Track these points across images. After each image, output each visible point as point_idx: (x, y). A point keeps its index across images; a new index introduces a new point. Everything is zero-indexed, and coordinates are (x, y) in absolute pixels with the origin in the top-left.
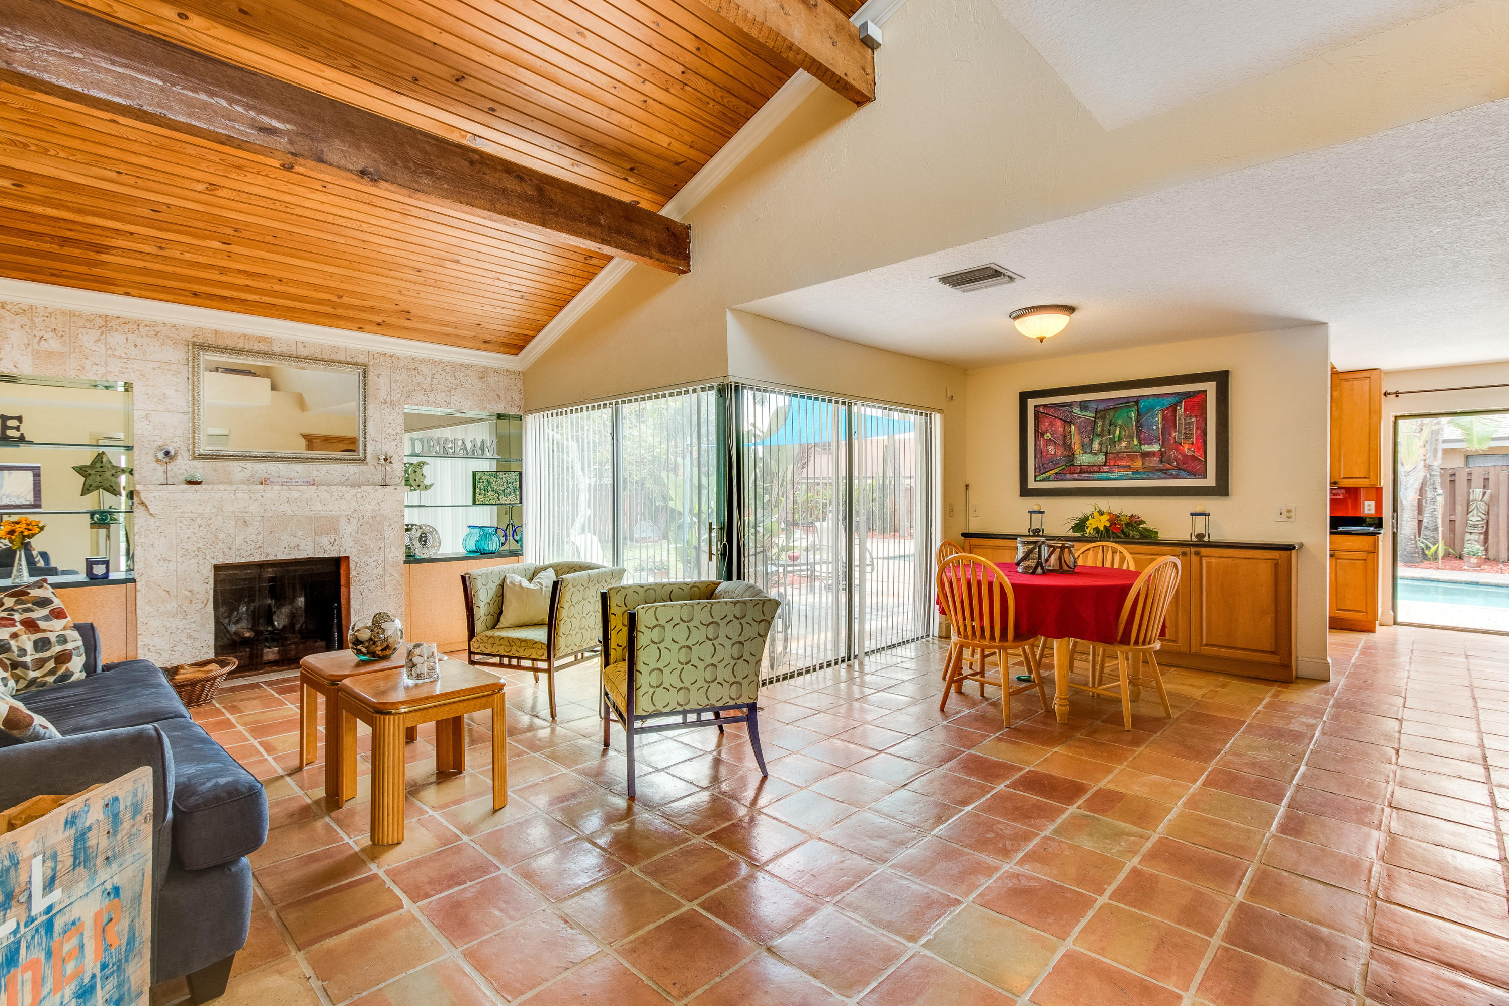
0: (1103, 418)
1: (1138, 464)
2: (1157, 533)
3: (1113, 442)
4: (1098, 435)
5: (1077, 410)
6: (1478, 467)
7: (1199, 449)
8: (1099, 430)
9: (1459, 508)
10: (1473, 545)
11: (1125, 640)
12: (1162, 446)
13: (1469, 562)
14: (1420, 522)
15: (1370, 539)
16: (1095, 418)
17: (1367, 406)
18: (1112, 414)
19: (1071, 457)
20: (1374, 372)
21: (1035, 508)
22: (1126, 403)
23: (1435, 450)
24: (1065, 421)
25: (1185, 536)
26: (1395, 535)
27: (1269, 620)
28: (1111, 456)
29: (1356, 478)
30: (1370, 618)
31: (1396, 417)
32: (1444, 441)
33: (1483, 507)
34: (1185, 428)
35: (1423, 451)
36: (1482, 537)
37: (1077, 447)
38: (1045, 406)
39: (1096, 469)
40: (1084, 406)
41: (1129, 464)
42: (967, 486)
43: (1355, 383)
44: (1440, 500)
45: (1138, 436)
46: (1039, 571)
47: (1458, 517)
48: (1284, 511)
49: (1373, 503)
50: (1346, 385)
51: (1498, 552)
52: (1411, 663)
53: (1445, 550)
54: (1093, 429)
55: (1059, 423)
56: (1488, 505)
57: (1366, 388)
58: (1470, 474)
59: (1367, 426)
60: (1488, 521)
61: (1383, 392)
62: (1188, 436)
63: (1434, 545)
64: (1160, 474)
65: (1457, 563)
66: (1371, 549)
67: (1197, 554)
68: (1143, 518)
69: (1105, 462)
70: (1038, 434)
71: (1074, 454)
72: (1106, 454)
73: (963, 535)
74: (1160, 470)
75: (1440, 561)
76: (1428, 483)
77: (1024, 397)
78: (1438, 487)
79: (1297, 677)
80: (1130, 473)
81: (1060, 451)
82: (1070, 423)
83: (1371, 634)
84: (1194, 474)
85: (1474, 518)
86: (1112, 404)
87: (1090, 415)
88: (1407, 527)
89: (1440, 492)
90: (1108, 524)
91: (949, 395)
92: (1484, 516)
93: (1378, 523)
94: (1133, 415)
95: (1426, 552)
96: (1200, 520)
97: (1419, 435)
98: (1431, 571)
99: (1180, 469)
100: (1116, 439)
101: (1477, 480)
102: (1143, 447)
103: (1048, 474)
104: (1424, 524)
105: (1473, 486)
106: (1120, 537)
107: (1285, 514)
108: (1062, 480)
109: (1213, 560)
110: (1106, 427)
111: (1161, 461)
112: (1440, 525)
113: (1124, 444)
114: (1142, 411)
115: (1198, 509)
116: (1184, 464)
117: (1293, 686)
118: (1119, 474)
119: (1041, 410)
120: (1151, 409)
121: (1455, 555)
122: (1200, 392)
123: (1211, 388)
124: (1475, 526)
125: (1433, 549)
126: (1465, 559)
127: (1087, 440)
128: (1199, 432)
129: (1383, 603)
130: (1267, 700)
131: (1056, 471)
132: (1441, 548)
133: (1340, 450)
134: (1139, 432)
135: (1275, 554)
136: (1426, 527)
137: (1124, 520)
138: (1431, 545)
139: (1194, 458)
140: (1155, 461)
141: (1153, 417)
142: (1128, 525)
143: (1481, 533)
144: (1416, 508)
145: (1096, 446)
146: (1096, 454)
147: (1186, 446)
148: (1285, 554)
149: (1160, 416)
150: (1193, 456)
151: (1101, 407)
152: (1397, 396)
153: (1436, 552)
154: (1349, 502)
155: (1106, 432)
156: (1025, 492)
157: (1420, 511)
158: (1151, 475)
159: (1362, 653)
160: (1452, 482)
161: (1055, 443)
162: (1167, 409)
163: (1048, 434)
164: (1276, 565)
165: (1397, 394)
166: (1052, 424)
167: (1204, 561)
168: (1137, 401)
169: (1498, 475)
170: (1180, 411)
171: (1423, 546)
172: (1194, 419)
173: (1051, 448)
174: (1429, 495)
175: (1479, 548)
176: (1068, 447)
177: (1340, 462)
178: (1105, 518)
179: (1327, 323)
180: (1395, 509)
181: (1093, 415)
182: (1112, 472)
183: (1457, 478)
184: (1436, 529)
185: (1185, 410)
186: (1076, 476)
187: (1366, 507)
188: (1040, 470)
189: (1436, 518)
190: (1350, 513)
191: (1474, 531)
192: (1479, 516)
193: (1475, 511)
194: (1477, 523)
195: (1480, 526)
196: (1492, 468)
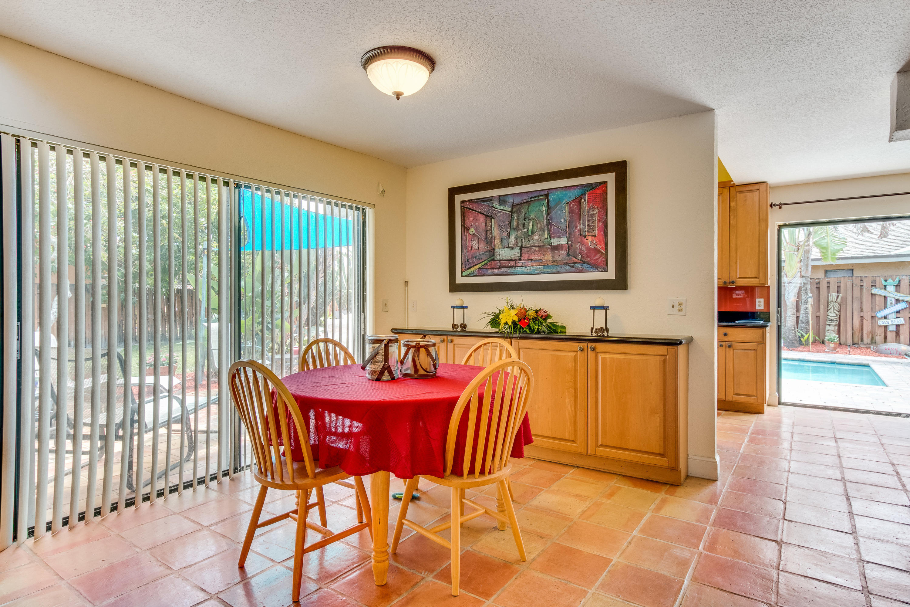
0: (519, 212)
1: (548, 258)
2: (564, 327)
3: (527, 236)
4: (514, 229)
5: (496, 205)
6: (833, 278)
7: (600, 242)
8: (515, 224)
9: (822, 307)
10: (831, 334)
11: (457, 471)
12: (569, 239)
13: (828, 346)
14: (798, 317)
15: (759, 331)
16: (512, 212)
17: (757, 214)
18: (526, 208)
19: (492, 251)
20: (762, 185)
21: (458, 303)
22: (536, 197)
23: (807, 265)
24: (487, 216)
25: (586, 331)
26: (779, 327)
27: (657, 420)
28: (525, 251)
29: (749, 278)
30: (759, 401)
31: (780, 227)
32: (813, 260)
33: (837, 306)
34: (589, 220)
35: (799, 265)
36: (837, 328)
37: (496, 242)
38: (470, 201)
39: (512, 263)
40: (502, 200)
41: (541, 258)
42: (407, 282)
43: (748, 194)
44: (810, 301)
45: (548, 229)
46: (386, 377)
47: (822, 313)
48: (676, 304)
49: (762, 300)
50: (740, 196)
51: (846, 339)
52: (791, 450)
53: (814, 337)
54: (510, 224)
55: (481, 218)
56: (840, 305)
57: (756, 199)
58: (828, 283)
59: (757, 232)
60: (840, 316)
61: (769, 203)
62: (591, 228)
63: (806, 334)
64: (567, 267)
65: (821, 347)
66: (760, 340)
67: (594, 349)
68: (550, 313)
69: (521, 256)
70: (465, 229)
71: (494, 249)
72: (521, 248)
73: (392, 330)
74: (567, 264)
75: (810, 346)
76: (803, 289)
77: (453, 192)
78: (809, 292)
79: (688, 477)
80: (541, 267)
81: (482, 245)
82: (491, 217)
83: (760, 416)
84: (596, 267)
85: (832, 314)
86: (526, 197)
87: (508, 208)
88: (789, 321)
89: (810, 295)
90: (516, 319)
91: (381, 189)
92: (838, 313)
93: (766, 317)
94: (544, 209)
95: (802, 339)
96: (600, 314)
97: (796, 253)
98: (805, 353)
99: (584, 263)
100: (530, 233)
101: (833, 287)
102: (553, 240)
103: (472, 270)
104: (800, 319)
105: (830, 291)
106: (525, 332)
107: (677, 307)
108: (484, 275)
109: (608, 356)
110: (521, 221)
111: (568, 255)
112: (810, 319)
113: (536, 237)
114: (552, 204)
115: (597, 303)
116: (587, 257)
117: (680, 491)
118: (532, 268)
119: (466, 205)
120: (559, 202)
121: (819, 341)
122: (601, 183)
123: (610, 178)
124: (832, 320)
125: (806, 337)
126: (826, 344)
127: (505, 234)
128: (601, 224)
129: (770, 387)
130: (649, 515)
131: (479, 266)
132: (811, 336)
133: (736, 253)
134: (549, 225)
135: (662, 350)
136: (802, 321)
137: (531, 314)
138: (805, 334)
139: (596, 251)
140: (562, 255)
141: (561, 209)
142: (535, 319)
143: (836, 325)
144: (795, 307)
145: (512, 240)
146: (513, 248)
147: (590, 239)
148: (672, 349)
149: (567, 209)
150: (595, 249)
151: (517, 200)
152: (780, 208)
153: (808, 339)
154: (748, 300)
155: (521, 226)
156: (454, 288)
157: (798, 310)
158: (559, 269)
159: (751, 440)
160: (818, 288)
161: (479, 238)
162: (573, 201)
163: (473, 229)
164: (664, 361)
165: (780, 206)
166: (475, 219)
167: (600, 356)
168: (547, 194)
169: (846, 283)
170: (585, 203)
171: (800, 335)
172: (596, 211)
173: (475, 243)
174: (803, 298)
175: (834, 335)
176: (489, 241)
177: (736, 264)
178: (513, 312)
179: (712, 110)
180: (779, 305)
181: (510, 209)
182: (526, 267)
183: (821, 285)
184: (808, 323)
185: (589, 202)
186: (496, 271)
187: (757, 304)
188: (466, 265)
189: (808, 314)
190: (748, 309)
191: (831, 324)
192: (835, 313)
193: (832, 309)
194: (834, 318)
195: (835, 320)
196: (842, 279)
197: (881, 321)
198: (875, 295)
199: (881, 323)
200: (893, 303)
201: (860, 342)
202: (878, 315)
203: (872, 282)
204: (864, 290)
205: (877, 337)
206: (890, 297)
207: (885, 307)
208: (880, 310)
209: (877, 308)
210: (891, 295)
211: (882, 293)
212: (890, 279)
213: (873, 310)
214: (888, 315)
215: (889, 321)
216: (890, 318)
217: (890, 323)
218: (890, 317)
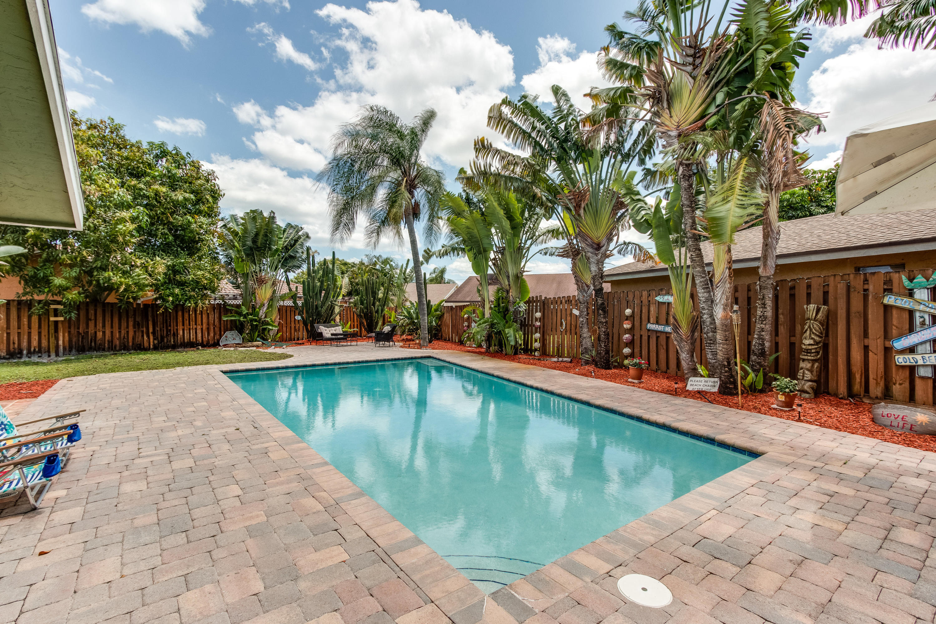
124: (808, 352)
191: (806, 357)
192: (812, 338)
193: (808, 332)
194: (810, 347)
195: (813, 351)
196: (832, 278)
197: (902, 357)
198: (891, 307)
199: (900, 360)
200: (927, 323)
201: (862, 393)
202: (895, 345)
203: (884, 284)
204: (870, 297)
205: (894, 386)
206: (920, 311)
207: (911, 330)
208: (900, 336)
209: (895, 331)
210: (922, 307)
211: (904, 302)
212: (920, 276)
213: (887, 336)
214: (917, 345)
215: (919, 357)
216: (920, 352)
217: (920, 362)
218: (920, 349)
